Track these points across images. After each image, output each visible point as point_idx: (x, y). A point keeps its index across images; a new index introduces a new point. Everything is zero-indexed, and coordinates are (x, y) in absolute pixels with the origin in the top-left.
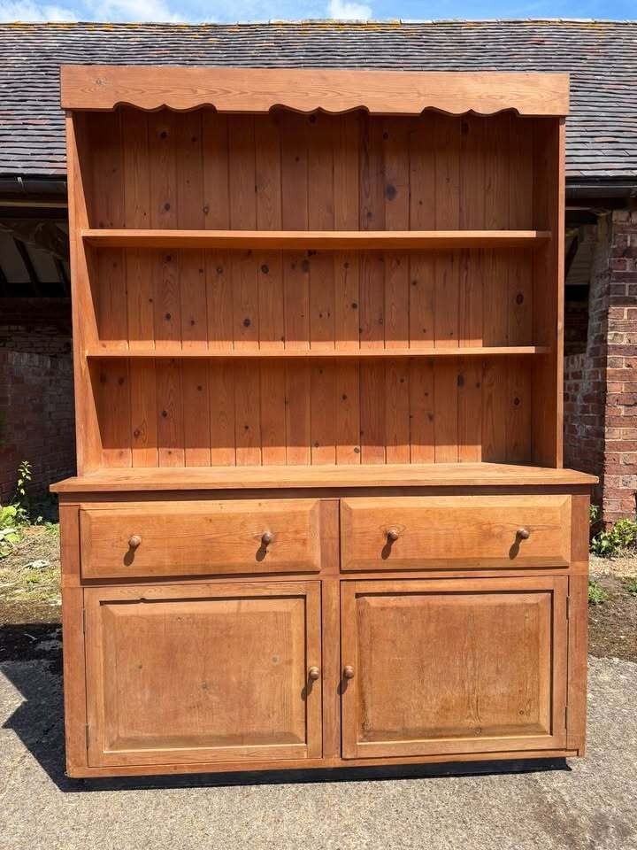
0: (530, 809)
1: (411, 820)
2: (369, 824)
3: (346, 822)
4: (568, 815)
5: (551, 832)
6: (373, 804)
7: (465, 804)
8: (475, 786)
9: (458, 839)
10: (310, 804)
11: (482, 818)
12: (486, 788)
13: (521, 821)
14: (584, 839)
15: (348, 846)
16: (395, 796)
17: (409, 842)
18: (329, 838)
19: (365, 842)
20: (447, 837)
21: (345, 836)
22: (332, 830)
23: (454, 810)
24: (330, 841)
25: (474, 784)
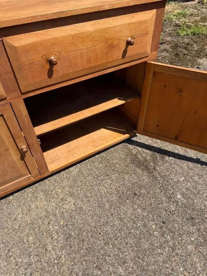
0: (129, 159)
1: (87, 183)
2: (71, 193)
3: (61, 197)
4: (143, 157)
5: (139, 167)
6: (69, 182)
7: (105, 167)
8: (106, 156)
9: (108, 185)
10: (41, 195)
11: (114, 170)
12: (110, 155)
13: (128, 166)
14: (151, 166)
15: (66, 209)
16: (77, 174)
17: (90, 195)
18: (56, 209)
19: (72, 203)
20: (104, 186)
21: (63, 204)
22: (56, 204)
23: (102, 171)
24: (57, 210)
25: (105, 156)
